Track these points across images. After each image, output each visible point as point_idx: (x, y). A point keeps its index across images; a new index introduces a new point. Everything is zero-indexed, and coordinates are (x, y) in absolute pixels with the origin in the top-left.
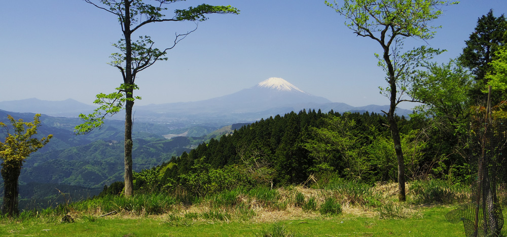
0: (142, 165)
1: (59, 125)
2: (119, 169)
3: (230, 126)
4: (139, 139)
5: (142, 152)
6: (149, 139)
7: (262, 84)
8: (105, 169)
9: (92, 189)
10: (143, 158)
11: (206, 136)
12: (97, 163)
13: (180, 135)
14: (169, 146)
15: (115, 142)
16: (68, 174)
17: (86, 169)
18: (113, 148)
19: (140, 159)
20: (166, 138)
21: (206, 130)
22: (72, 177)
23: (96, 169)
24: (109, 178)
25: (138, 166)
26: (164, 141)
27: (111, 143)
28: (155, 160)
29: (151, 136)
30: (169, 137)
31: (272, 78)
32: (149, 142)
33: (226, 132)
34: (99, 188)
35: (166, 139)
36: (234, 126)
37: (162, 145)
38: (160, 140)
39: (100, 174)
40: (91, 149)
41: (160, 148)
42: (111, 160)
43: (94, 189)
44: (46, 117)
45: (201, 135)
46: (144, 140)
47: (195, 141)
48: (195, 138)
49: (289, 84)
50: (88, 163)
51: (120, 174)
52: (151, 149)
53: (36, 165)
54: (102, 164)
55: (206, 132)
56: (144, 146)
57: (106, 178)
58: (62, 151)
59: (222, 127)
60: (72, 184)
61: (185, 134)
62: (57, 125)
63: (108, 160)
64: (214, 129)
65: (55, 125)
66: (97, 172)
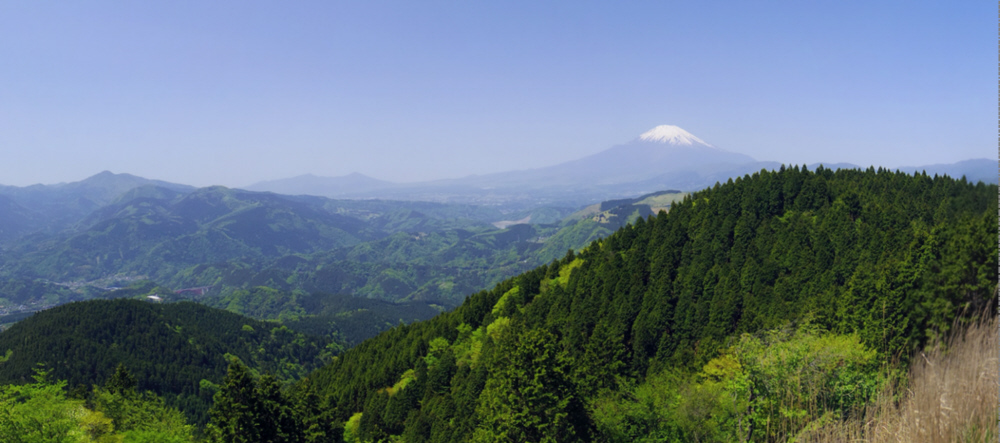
0: (466, 268)
1: (343, 211)
2: (432, 275)
3: (599, 206)
4: (458, 230)
5: (465, 250)
6: (471, 229)
7: (645, 136)
8: (412, 275)
9: (398, 304)
10: (466, 259)
11: (560, 221)
12: (400, 266)
13: (519, 222)
14: (503, 240)
15: (423, 234)
16: (362, 282)
17: (387, 275)
18: (422, 243)
19: (462, 260)
20: (498, 226)
21: (558, 213)
22: (368, 286)
23: (400, 275)
24: (420, 288)
25: (460, 270)
26: (495, 232)
27: (417, 235)
28: (485, 262)
29: (475, 225)
30: (503, 225)
31: (661, 127)
32: (473, 233)
33: (592, 216)
34: (406, 304)
35: (499, 229)
36: (605, 206)
37: (493, 238)
38: (490, 230)
39: (406, 282)
40: (391, 245)
41: (490, 243)
42: (420, 261)
43: (400, 304)
44: (325, 200)
45: (552, 221)
46: (466, 232)
47: (544, 231)
48: (544, 226)
49: (688, 135)
50: (388, 266)
51: (434, 282)
52: (478, 244)
53: (319, 268)
54: (407, 267)
55: (558, 216)
56: (467, 240)
57: (415, 288)
58: (351, 248)
59: (583, 207)
60: (370, 296)
61: (526, 220)
62: (341, 211)
63: (416, 261)
64: (572, 210)
65: (339, 212)
66: (402, 280)
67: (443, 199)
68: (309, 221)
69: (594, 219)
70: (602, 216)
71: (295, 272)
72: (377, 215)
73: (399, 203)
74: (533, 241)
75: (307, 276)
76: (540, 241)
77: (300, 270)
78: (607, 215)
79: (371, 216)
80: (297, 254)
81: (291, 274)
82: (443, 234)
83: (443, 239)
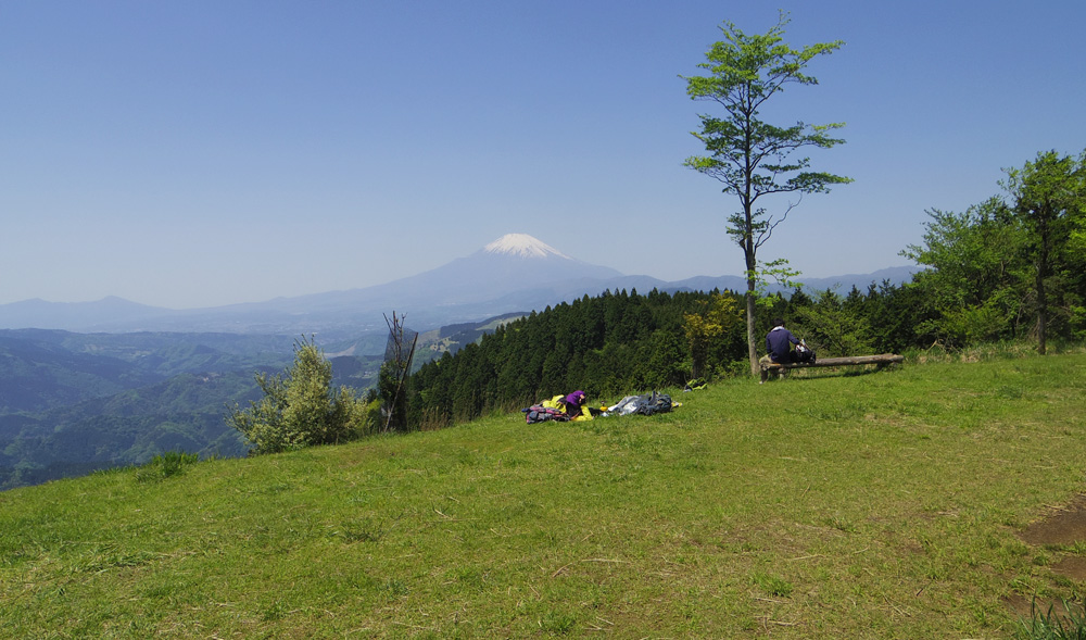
1: (95, 349)
3: (437, 332)
4: (261, 367)
6: (280, 364)
7: (490, 246)
8: (200, 428)
12: (181, 417)
13: (341, 354)
15: (214, 374)
16: (128, 442)
17: (163, 430)
18: (212, 386)
22: (137, 447)
23: (182, 429)
24: (211, 443)
27: (205, 377)
29: (284, 360)
31: (509, 236)
33: (431, 343)
39: (191, 437)
40: (168, 391)
42: (210, 409)
44: (63, 334)
47: (371, 364)
48: (371, 358)
49: (542, 245)
50: (165, 418)
51: (231, 434)
53: (58, 429)
54: (192, 418)
57: (205, 444)
58: (109, 398)
61: (349, 352)
62: (92, 349)
63: (205, 409)
65: (88, 350)
66: (186, 435)
67: (241, 328)
68: (39, 365)
69: (432, 348)
70: (441, 343)
71: (18, 437)
72: (148, 353)
73: (178, 335)
74: (358, 376)
75: (39, 442)
76: (367, 376)
77: (27, 434)
78: (448, 343)
79: (138, 353)
80: (21, 412)
81: (12, 442)
82: (241, 373)
83: (242, 379)
